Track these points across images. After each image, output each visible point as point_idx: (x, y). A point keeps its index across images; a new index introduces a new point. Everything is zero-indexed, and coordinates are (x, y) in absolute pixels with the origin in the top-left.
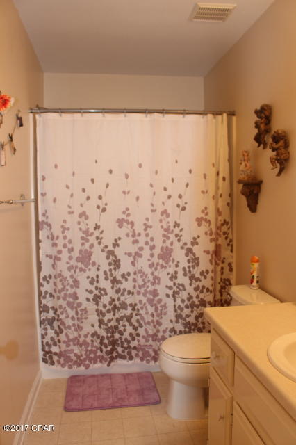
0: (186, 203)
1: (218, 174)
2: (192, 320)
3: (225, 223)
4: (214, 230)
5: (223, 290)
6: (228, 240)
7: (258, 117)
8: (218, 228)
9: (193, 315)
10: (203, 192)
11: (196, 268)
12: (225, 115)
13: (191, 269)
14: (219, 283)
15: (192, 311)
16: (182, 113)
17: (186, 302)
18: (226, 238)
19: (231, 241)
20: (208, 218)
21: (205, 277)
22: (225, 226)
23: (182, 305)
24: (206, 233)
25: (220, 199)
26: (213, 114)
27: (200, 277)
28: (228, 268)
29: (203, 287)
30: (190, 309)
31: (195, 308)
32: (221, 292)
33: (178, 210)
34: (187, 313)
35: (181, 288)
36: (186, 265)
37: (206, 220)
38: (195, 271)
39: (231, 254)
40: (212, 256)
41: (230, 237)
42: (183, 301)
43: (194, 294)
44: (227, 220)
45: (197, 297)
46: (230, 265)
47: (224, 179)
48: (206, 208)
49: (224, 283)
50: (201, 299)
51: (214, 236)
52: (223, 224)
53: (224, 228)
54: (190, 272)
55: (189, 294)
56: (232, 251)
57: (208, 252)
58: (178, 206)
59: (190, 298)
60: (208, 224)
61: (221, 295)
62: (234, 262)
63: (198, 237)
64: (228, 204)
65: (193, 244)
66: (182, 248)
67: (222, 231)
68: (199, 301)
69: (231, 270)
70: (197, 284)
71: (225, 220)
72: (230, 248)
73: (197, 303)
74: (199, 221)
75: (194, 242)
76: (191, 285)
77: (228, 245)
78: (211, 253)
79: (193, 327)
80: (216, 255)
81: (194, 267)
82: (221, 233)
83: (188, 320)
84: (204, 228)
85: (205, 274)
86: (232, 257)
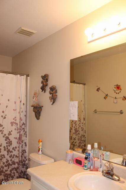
0: (6, 115)
1: (21, 102)
2: (8, 172)
3: (24, 124)
4: (19, 128)
5: (23, 156)
6: (25, 132)
7: (43, 79)
8: (20, 126)
9: (9, 170)
10: (14, 110)
11: (10, 146)
12: (25, 76)
13: (8, 147)
14: (21, 152)
15: (8, 168)
16: (6, 73)
17: (6, 164)
18: (24, 131)
19: (26, 132)
20: (16, 122)
21: (15, 150)
22: (24, 125)
23: (3, 166)
24: (15, 129)
25: (22, 113)
26: (20, 75)
27: (12, 150)
28: (25, 145)
29: (14, 155)
30: (7, 167)
31: (10, 166)
32: (22, 156)
33: (2, 118)
34: (6, 169)
35: (3, 157)
36: (5, 145)
37: (15, 123)
38: (10, 147)
39: (26, 138)
40: (18, 140)
41: (26, 130)
42: (4, 163)
43: (9, 159)
44: (24, 123)
45: (11, 160)
46: (25, 143)
47: (24, 104)
48: (15, 117)
49: (23, 152)
50: (13, 161)
51: (19, 131)
52: (22, 125)
53: (23, 127)
54: (7, 148)
55: (7, 159)
56: (26, 137)
57: (16, 138)
58: (2, 116)
59: (7, 161)
60: (16, 125)
61: (22, 158)
62: (27, 142)
63: (12, 131)
64: (25, 116)
65: (9, 135)
66: (4, 137)
67: (23, 128)
68: (12, 162)
69: (26, 145)
70: (11, 154)
71: (23, 123)
72: (25, 135)
73: (11, 163)
74: (12, 124)
75: (10, 134)
76: (8, 155)
77: (25, 134)
78: (18, 138)
79: (9, 176)
80: (20, 139)
81: (9, 146)
82: (22, 129)
83: (6, 172)
84: (14, 127)
85: (15, 149)
86: (27, 139)
